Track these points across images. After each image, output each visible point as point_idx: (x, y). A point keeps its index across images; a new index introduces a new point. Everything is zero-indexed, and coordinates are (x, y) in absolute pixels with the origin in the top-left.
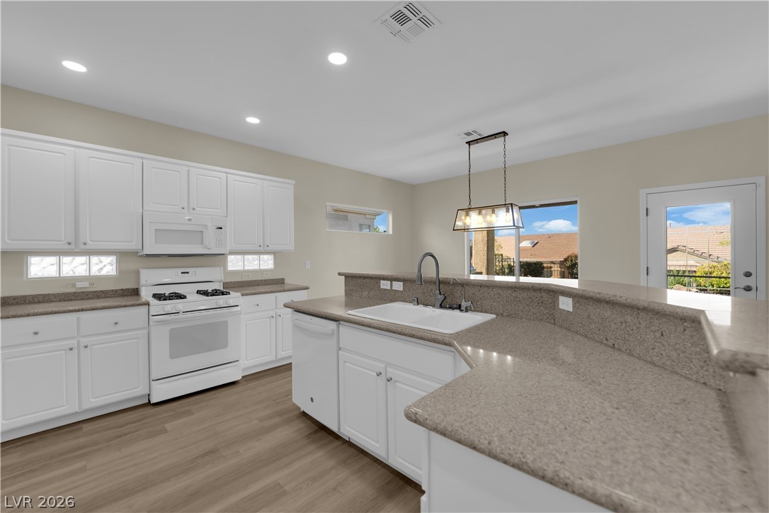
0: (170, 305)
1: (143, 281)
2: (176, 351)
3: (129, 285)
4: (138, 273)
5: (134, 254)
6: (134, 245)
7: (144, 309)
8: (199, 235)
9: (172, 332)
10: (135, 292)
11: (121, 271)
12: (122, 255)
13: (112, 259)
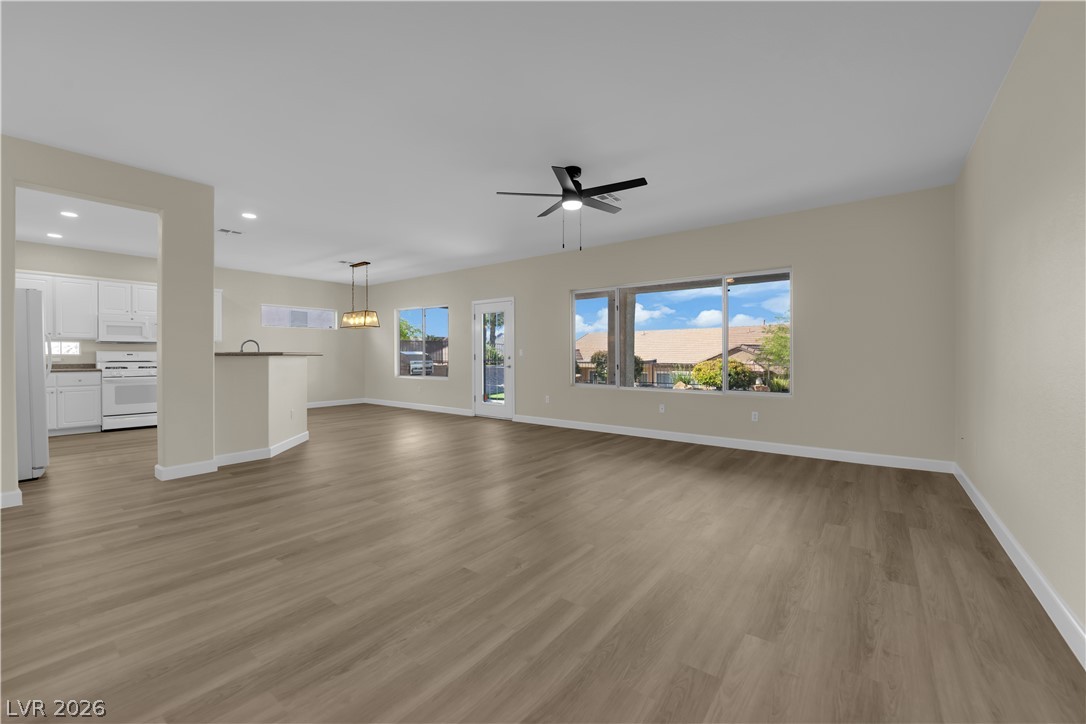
0: (115, 372)
1: (98, 359)
2: (119, 401)
3: (89, 361)
4: (95, 354)
5: (92, 341)
6: (91, 335)
7: (98, 374)
8: (140, 330)
9: (117, 388)
10: (94, 366)
11: (82, 352)
12: (83, 342)
13: (78, 344)
